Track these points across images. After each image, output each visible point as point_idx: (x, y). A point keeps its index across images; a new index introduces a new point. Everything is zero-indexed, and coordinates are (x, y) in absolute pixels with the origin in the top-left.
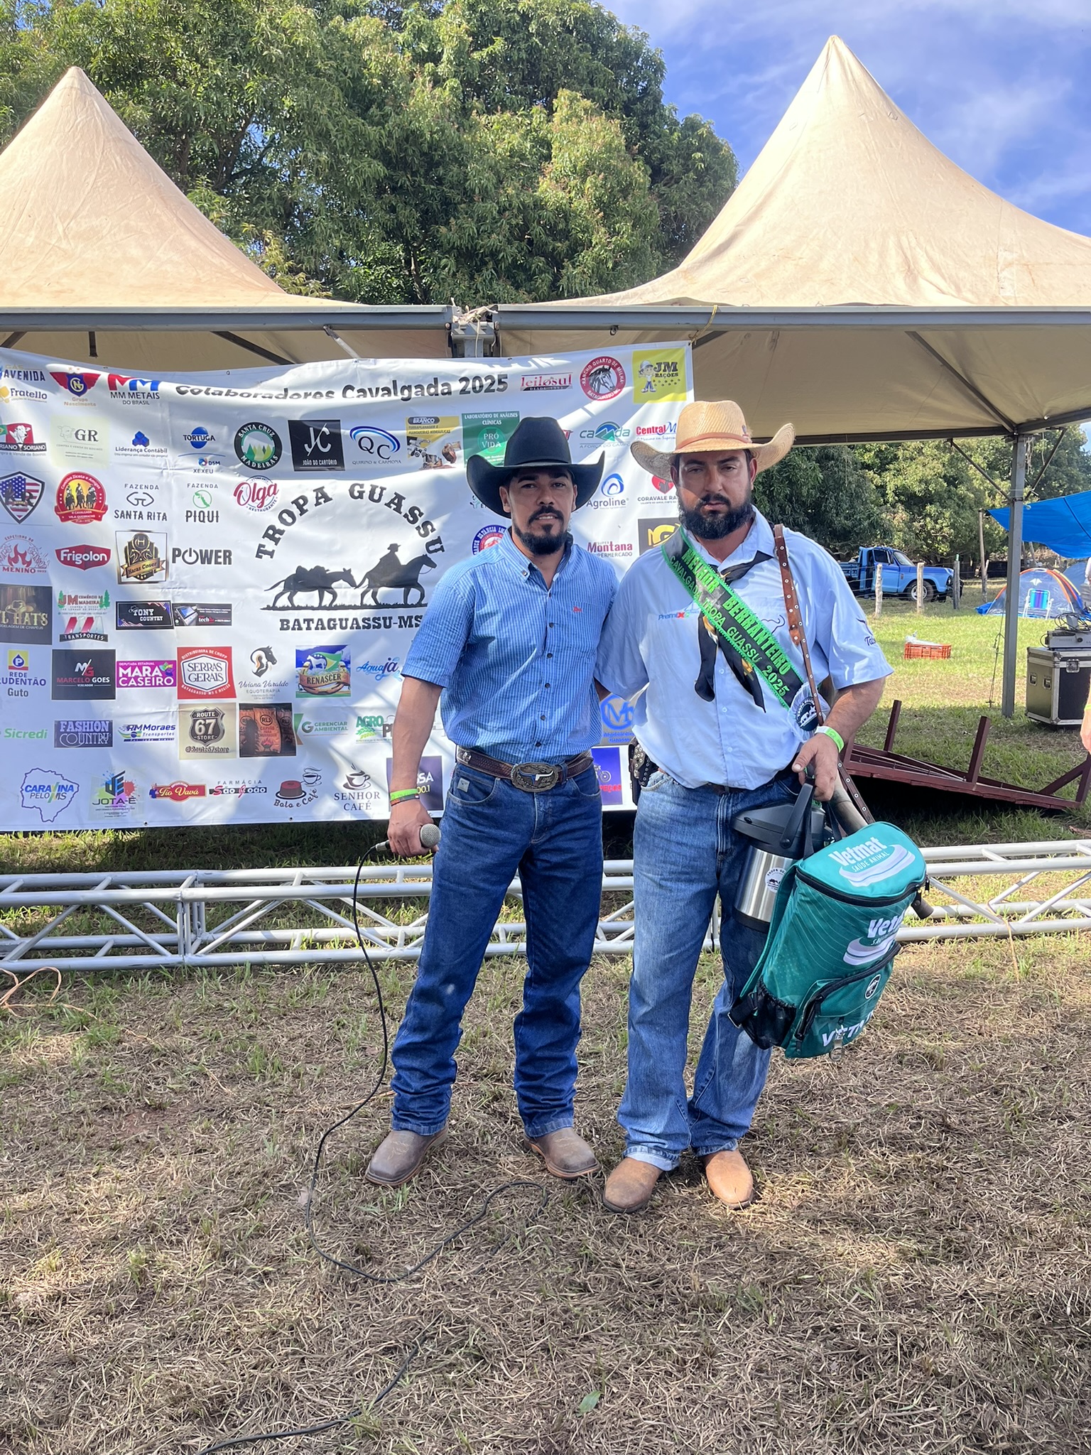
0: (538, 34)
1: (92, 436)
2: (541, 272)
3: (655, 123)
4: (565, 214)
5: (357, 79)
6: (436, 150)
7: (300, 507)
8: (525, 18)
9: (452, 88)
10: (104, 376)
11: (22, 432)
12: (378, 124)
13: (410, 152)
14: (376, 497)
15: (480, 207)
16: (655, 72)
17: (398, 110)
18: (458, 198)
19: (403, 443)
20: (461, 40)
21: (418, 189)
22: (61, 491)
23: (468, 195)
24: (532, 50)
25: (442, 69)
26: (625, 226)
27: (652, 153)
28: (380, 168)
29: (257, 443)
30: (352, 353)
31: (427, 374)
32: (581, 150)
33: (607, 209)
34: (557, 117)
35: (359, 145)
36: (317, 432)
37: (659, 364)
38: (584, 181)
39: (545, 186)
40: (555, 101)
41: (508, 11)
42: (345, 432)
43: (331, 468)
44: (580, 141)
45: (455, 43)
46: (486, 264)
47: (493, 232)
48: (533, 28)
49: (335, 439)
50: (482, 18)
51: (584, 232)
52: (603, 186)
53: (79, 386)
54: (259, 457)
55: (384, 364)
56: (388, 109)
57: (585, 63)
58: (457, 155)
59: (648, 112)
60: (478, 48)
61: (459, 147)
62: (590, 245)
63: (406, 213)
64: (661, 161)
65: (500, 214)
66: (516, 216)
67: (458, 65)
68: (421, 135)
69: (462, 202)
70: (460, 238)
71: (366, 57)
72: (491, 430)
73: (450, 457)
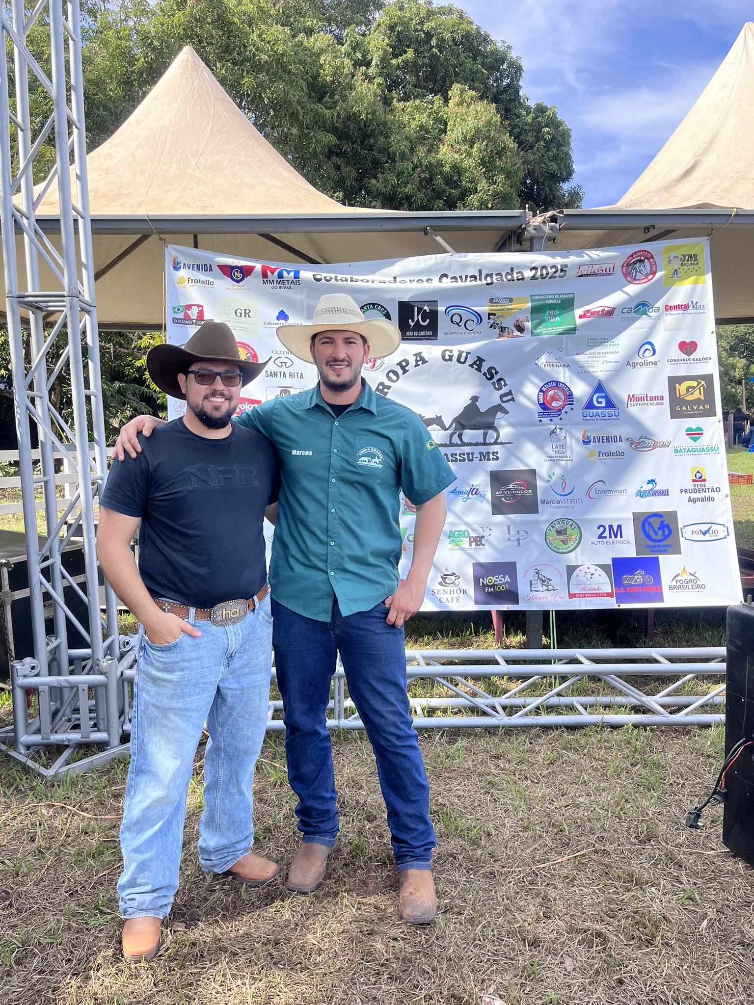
0: (437, 46)
1: (247, 313)
3: (515, 108)
4: (457, 169)
5: (316, 77)
6: (369, 125)
7: (403, 368)
8: (429, 36)
9: (379, 85)
10: (258, 267)
11: (195, 310)
12: (330, 108)
13: (352, 127)
14: (462, 360)
15: (400, 165)
16: (516, 73)
17: (344, 99)
18: (384, 159)
19: (485, 317)
20: (385, 51)
21: (356, 154)
23: (391, 158)
24: (433, 57)
25: (372, 71)
26: (500, 178)
28: (332, 139)
30: (449, 248)
31: (505, 265)
32: (471, 124)
33: (488, 165)
34: (451, 103)
35: (319, 123)
37: (684, 256)
38: (472, 147)
39: (444, 150)
40: (449, 92)
41: (416, 30)
42: (441, 309)
43: (428, 338)
44: (470, 119)
45: (381, 53)
46: (402, 205)
47: (408, 182)
48: (434, 42)
49: (433, 316)
50: (398, 35)
51: (471, 182)
52: (486, 150)
53: (239, 275)
55: (473, 257)
56: (337, 97)
57: (469, 66)
58: (385, 130)
59: (510, 101)
60: (396, 56)
61: (385, 124)
62: (476, 191)
63: (348, 170)
64: (520, 133)
65: (413, 170)
66: (424, 172)
67: (382, 68)
68: (360, 117)
69: (387, 162)
70: (385, 187)
71: (322, 62)
72: (552, 307)
73: (520, 329)
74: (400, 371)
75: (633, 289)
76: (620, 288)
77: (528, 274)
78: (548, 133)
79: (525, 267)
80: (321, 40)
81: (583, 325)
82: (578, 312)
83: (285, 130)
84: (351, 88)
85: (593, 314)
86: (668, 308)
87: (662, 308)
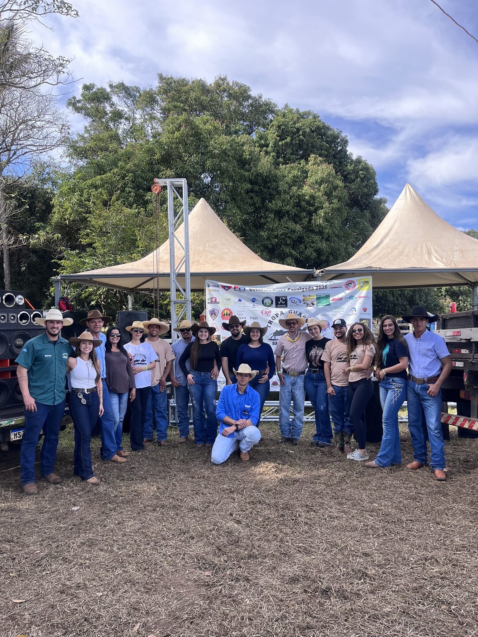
0: (302, 135)
2: (305, 217)
3: (345, 161)
4: (313, 197)
5: (241, 156)
6: (268, 177)
7: (277, 316)
8: (298, 130)
9: (273, 156)
10: (233, 286)
11: (214, 299)
12: (249, 171)
13: (259, 179)
15: (283, 196)
16: (345, 144)
17: (256, 166)
18: (275, 193)
19: (302, 301)
20: (276, 139)
21: (261, 191)
22: (222, 313)
23: (279, 193)
24: (300, 140)
25: (269, 149)
26: (335, 201)
27: (344, 172)
28: (249, 186)
29: (268, 301)
30: (291, 281)
32: (319, 175)
33: (328, 195)
34: (310, 163)
35: (243, 179)
36: (282, 299)
37: (364, 281)
38: (320, 186)
39: (306, 188)
40: (309, 158)
41: (292, 127)
42: (288, 298)
43: (284, 307)
44: (319, 172)
45: (274, 140)
46: (285, 215)
47: (288, 205)
48: (301, 133)
49: (286, 301)
50: (282, 130)
51: (320, 203)
52: (327, 188)
53: (227, 289)
54: (268, 304)
55: (297, 283)
56: (251, 165)
57: (319, 143)
58: (275, 179)
59: (342, 158)
60: (281, 140)
61: (276, 176)
62: (322, 208)
63: (257, 198)
64: (347, 175)
65: (290, 198)
66: (296, 199)
67: (275, 147)
68: (263, 174)
69: (277, 195)
70: (276, 207)
71: (244, 149)
72: (323, 298)
73: (313, 304)
74: (276, 317)
75: (347, 292)
76: (344, 291)
77: (315, 288)
78: (362, 174)
79: (314, 286)
80: (243, 138)
81: (332, 303)
82: (331, 299)
83: (226, 184)
84: (259, 159)
85: (336, 299)
86: (360, 297)
87: (358, 297)
